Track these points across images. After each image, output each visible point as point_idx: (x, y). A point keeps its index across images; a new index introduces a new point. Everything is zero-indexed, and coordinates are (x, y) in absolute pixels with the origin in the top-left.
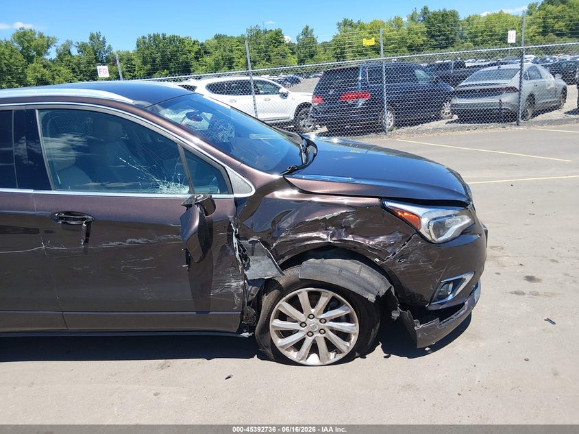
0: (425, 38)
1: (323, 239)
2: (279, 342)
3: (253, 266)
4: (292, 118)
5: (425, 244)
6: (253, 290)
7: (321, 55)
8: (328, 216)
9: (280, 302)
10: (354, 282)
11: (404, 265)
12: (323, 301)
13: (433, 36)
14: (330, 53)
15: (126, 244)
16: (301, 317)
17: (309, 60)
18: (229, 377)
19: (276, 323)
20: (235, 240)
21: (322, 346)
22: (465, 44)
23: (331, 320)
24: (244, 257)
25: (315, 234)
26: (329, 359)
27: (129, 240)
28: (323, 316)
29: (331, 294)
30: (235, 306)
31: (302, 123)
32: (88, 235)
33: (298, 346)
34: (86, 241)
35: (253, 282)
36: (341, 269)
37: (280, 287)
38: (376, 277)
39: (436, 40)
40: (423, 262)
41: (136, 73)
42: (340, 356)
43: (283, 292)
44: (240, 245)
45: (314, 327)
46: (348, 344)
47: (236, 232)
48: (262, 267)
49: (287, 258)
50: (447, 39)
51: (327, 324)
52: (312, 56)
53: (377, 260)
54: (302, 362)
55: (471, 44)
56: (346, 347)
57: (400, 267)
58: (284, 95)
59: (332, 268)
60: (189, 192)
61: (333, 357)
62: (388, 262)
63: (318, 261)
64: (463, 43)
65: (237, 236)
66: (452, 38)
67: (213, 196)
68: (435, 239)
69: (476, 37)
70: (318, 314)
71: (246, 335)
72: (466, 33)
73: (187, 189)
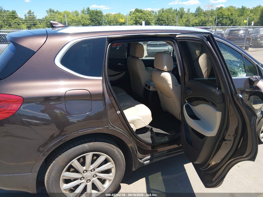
0: (89, 22)
7: (39, 25)
14: (44, 24)
17: (33, 27)
50: (99, 23)
52: (34, 25)
66: (101, 23)
72: (106, 21)
73: (245, 74)
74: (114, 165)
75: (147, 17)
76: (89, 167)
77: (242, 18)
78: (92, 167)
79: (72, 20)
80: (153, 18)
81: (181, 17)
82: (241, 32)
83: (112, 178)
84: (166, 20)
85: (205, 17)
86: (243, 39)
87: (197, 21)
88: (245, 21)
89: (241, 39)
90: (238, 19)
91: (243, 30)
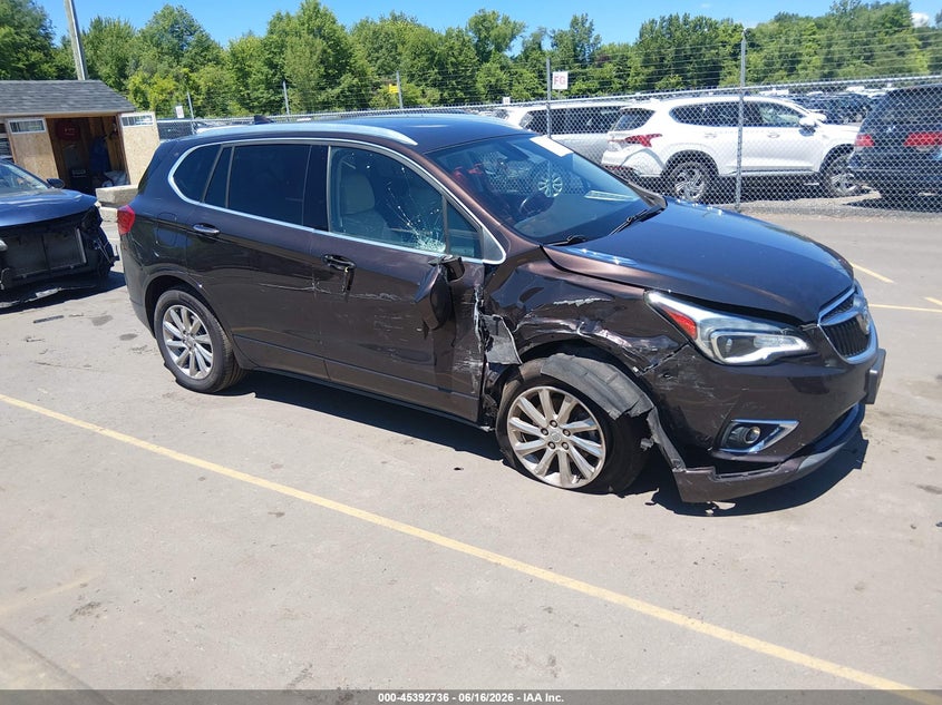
1: (572, 330)
2: (517, 445)
3: (495, 347)
4: (817, 169)
5: (701, 360)
6: (493, 376)
8: (579, 302)
9: (519, 397)
10: (596, 389)
11: (669, 383)
12: (566, 407)
15: (379, 298)
16: (542, 420)
18: (457, 469)
19: (515, 421)
20: (476, 313)
21: (563, 463)
23: (577, 435)
24: (485, 334)
25: (561, 322)
26: (570, 482)
27: (382, 294)
28: (566, 426)
29: (575, 400)
30: (473, 390)
31: (835, 179)
32: (350, 282)
33: (538, 455)
34: (349, 288)
35: (493, 367)
36: (588, 371)
37: (521, 379)
38: (633, 391)
40: (701, 386)
41: (629, 79)
42: (583, 483)
43: (524, 384)
44: (481, 319)
45: (556, 437)
46: (593, 469)
47: (479, 303)
48: (504, 351)
49: (532, 345)
51: (570, 438)
53: (636, 370)
54: (540, 477)
56: (591, 472)
57: (666, 385)
58: (808, 130)
59: (577, 368)
60: (445, 252)
61: (574, 482)
62: (648, 375)
63: (567, 357)
65: (479, 309)
67: (464, 259)
68: (721, 358)
70: (561, 421)
71: (486, 428)
73: (442, 246)
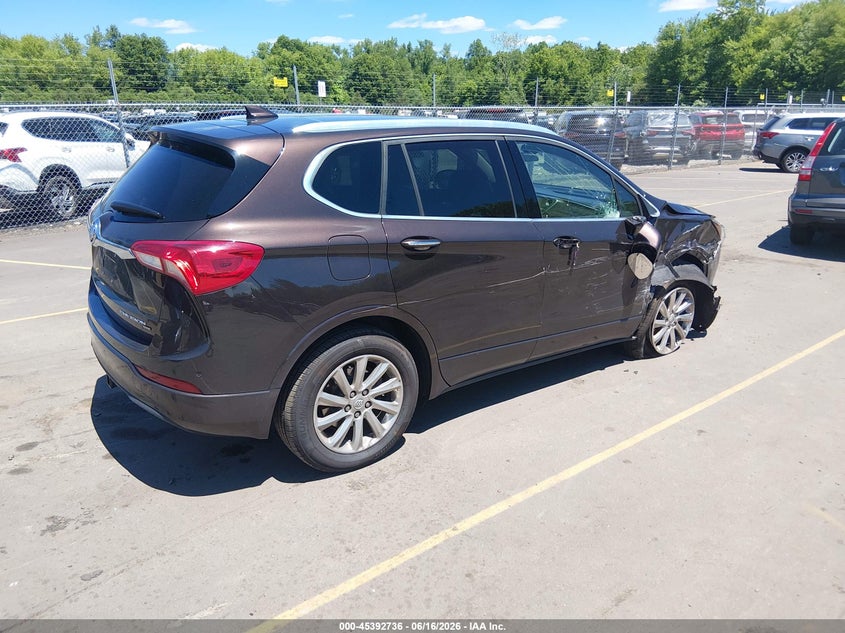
0: (121, 74)
1: (688, 248)
13: (133, 72)
22: (182, 88)
39: (138, 78)
50: (155, 79)
55: (191, 89)
64: (178, 87)
66: (161, 78)
69: (196, 80)
72: (180, 73)
73: (618, 213)
74: (401, 384)
75: (319, 64)
76: (361, 385)
77: (600, 76)
78: (365, 386)
79: (57, 65)
80: (337, 67)
81: (426, 70)
82: (601, 121)
83: (398, 410)
84: (380, 77)
85: (495, 72)
86: (606, 141)
87: (472, 84)
88: (610, 93)
89: (599, 141)
90: (590, 82)
91: (603, 116)
